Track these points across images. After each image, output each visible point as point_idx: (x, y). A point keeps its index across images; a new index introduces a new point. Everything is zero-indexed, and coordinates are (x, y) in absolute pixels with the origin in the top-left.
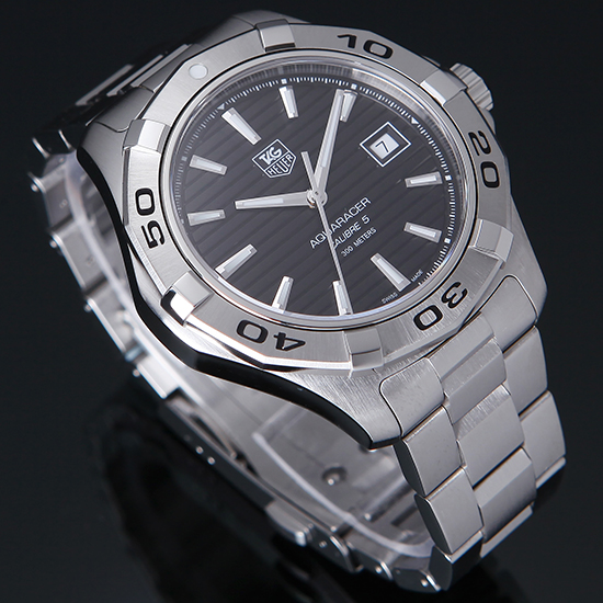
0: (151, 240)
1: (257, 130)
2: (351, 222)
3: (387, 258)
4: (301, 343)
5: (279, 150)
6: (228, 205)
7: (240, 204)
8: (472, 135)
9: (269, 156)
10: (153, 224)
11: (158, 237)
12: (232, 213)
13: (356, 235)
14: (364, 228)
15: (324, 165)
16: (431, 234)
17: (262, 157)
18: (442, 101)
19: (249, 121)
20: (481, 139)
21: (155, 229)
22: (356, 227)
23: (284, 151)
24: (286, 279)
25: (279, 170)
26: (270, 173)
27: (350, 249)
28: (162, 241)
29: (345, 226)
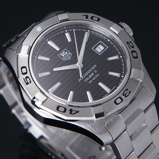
0: (27, 82)
1: (59, 46)
2: (91, 73)
3: (104, 83)
4: (78, 112)
5: (66, 52)
6: (51, 70)
7: (55, 70)
8: (128, 43)
9: (63, 54)
10: (27, 77)
11: (29, 81)
12: (53, 72)
13: (93, 77)
14: (95, 74)
16: (117, 75)
17: (61, 54)
18: (117, 33)
19: (56, 44)
20: (131, 44)
21: (28, 79)
22: (93, 74)
23: (68, 52)
24: (71, 92)
25: (67, 58)
26: (64, 59)
27: (91, 81)
28: (30, 82)
29: (89, 74)
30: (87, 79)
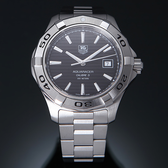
1: (85, 40)
2: (86, 73)
3: (85, 86)
4: (49, 89)
5: (86, 48)
6: (64, 51)
7: (67, 52)
8: (124, 76)
9: (83, 48)
13: (84, 77)
14: (87, 77)
15: (90, 58)
16: (98, 89)
17: (81, 47)
18: (125, 64)
19: (85, 37)
21: (44, 44)
22: (85, 75)
23: (86, 49)
24: (61, 74)
25: (82, 52)
26: (79, 51)
27: (80, 79)
28: (43, 47)
29: (84, 74)
30: (79, 75)
